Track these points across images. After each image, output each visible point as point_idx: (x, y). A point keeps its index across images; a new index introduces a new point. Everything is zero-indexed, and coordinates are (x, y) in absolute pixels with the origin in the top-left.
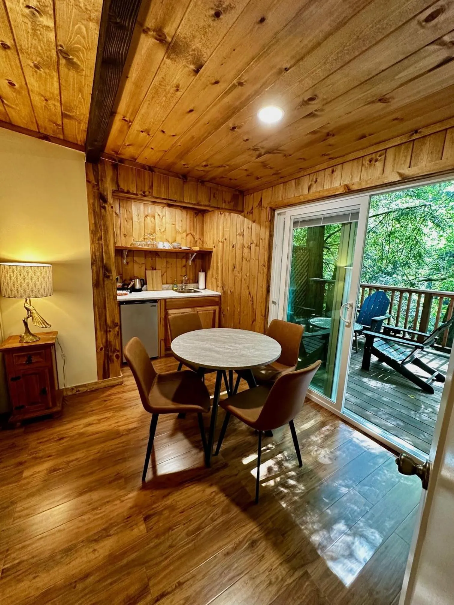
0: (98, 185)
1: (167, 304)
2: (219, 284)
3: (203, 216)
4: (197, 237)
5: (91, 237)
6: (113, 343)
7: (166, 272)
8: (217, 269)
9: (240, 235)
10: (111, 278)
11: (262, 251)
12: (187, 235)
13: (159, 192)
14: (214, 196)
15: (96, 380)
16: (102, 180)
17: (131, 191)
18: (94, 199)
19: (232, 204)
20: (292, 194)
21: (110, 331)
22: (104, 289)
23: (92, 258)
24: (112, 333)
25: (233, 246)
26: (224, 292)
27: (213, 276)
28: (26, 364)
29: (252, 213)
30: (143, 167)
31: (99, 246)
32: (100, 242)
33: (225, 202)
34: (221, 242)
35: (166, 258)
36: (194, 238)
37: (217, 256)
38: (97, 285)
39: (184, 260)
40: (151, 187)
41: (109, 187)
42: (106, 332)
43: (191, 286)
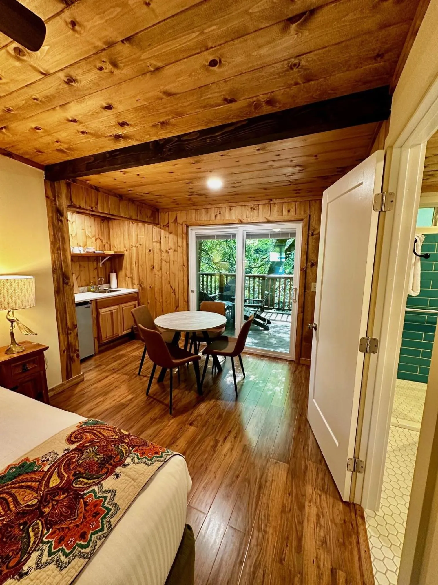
0: (55, 200)
1: (98, 304)
2: (136, 281)
3: (109, 222)
4: (105, 242)
5: (51, 247)
6: (73, 344)
7: (79, 275)
8: (132, 269)
9: (157, 242)
10: (69, 284)
11: (180, 255)
12: (96, 240)
13: (103, 208)
14: (140, 212)
15: (61, 382)
16: (58, 196)
17: (82, 207)
18: (52, 213)
19: (152, 218)
20: (203, 217)
21: (70, 333)
22: (64, 295)
23: (53, 267)
24: (72, 335)
25: (150, 251)
26: (142, 288)
27: (126, 276)
28: (23, 372)
29: (168, 226)
30: (91, 187)
31: (59, 256)
32: (59, 252)
33: (147, 216)
34: (135, 247)
35: (79, 261)
36: (102, 242)
37: (131, 259)
38: (58, 291)
39: (95, 263)
40: (97, 204)
41: (63, 202)
42: (68, 334)
43: (105, 286)
